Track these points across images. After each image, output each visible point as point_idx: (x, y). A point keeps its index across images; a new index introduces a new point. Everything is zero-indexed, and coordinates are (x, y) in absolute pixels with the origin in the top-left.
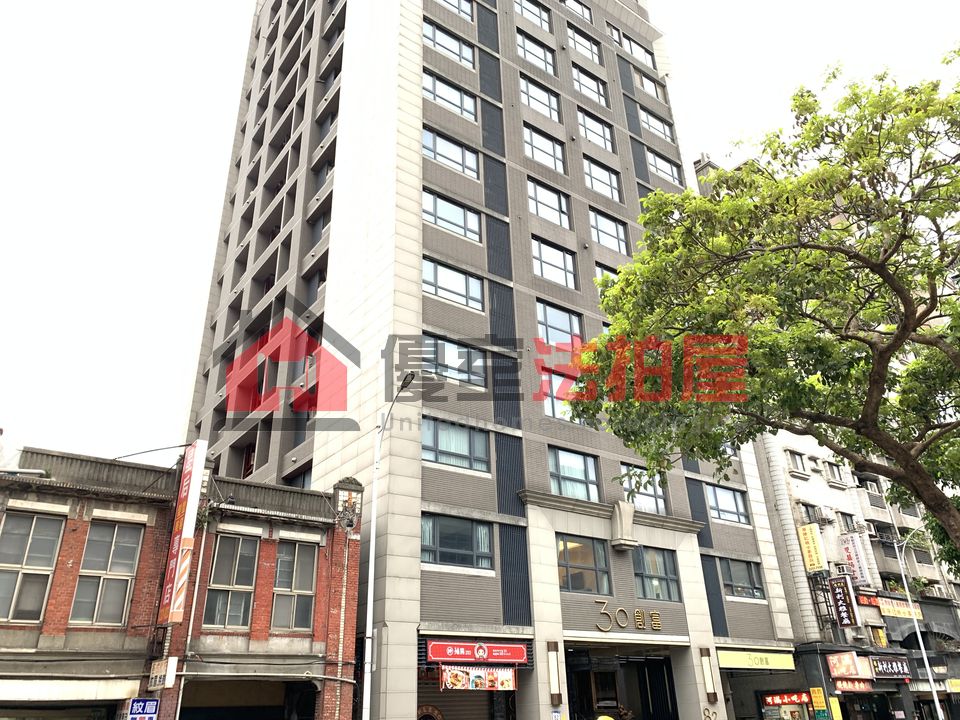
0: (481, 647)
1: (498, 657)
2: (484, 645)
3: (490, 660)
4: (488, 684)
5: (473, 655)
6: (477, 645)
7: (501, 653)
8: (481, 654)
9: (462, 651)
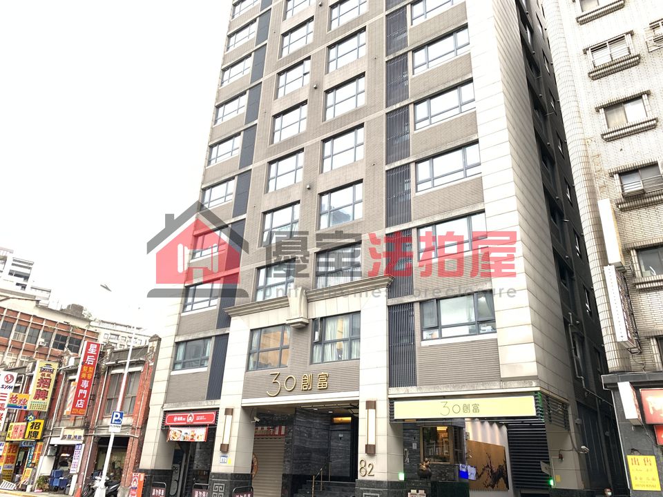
0: (191, 416)
1: (199, 421)
2: (192, 414)
3: (195, 423)
4: (190, 437)
5: (186, 421)
6: (189, 415)
7: (201, 418)
8: (190, 420)
9: (181, 419)
